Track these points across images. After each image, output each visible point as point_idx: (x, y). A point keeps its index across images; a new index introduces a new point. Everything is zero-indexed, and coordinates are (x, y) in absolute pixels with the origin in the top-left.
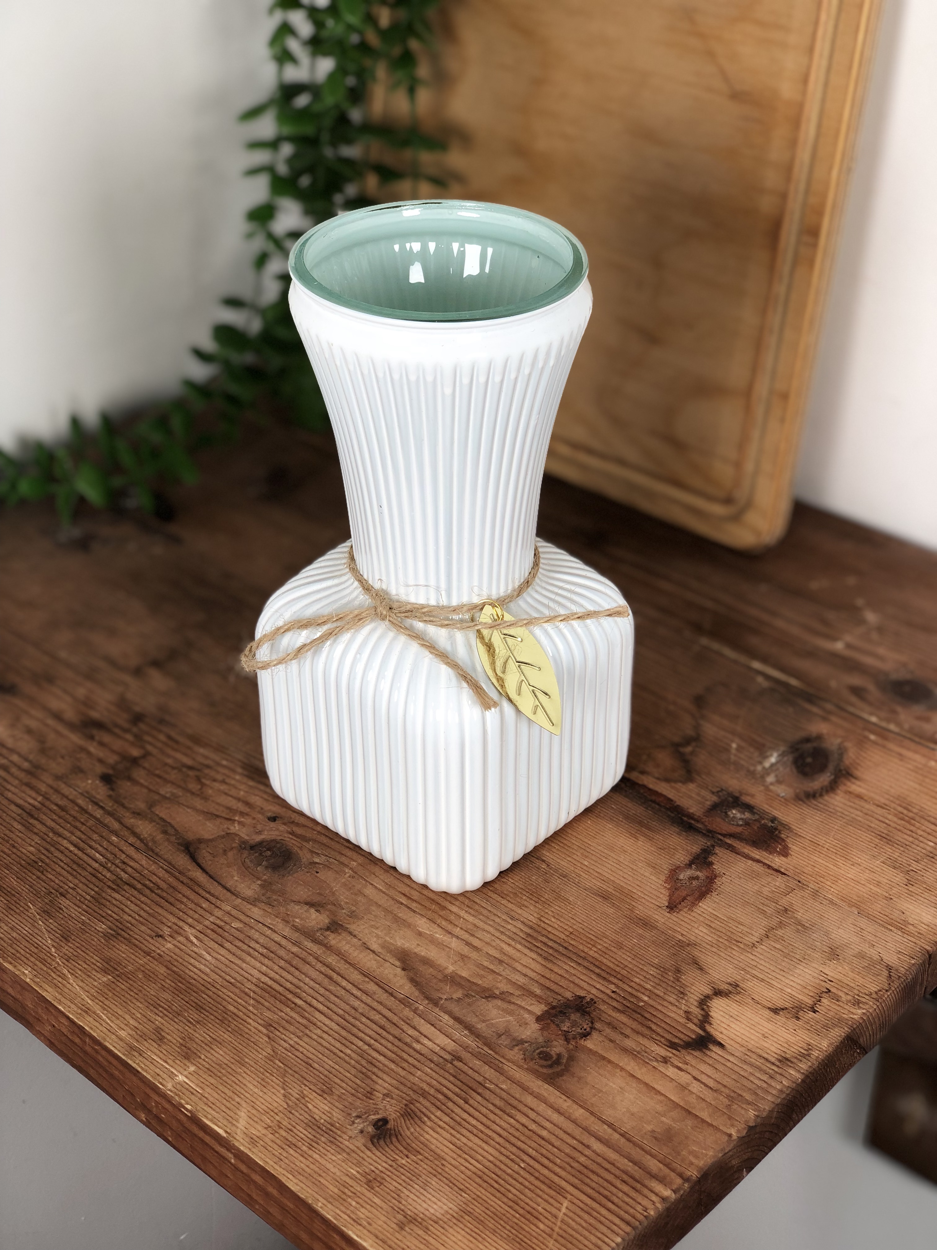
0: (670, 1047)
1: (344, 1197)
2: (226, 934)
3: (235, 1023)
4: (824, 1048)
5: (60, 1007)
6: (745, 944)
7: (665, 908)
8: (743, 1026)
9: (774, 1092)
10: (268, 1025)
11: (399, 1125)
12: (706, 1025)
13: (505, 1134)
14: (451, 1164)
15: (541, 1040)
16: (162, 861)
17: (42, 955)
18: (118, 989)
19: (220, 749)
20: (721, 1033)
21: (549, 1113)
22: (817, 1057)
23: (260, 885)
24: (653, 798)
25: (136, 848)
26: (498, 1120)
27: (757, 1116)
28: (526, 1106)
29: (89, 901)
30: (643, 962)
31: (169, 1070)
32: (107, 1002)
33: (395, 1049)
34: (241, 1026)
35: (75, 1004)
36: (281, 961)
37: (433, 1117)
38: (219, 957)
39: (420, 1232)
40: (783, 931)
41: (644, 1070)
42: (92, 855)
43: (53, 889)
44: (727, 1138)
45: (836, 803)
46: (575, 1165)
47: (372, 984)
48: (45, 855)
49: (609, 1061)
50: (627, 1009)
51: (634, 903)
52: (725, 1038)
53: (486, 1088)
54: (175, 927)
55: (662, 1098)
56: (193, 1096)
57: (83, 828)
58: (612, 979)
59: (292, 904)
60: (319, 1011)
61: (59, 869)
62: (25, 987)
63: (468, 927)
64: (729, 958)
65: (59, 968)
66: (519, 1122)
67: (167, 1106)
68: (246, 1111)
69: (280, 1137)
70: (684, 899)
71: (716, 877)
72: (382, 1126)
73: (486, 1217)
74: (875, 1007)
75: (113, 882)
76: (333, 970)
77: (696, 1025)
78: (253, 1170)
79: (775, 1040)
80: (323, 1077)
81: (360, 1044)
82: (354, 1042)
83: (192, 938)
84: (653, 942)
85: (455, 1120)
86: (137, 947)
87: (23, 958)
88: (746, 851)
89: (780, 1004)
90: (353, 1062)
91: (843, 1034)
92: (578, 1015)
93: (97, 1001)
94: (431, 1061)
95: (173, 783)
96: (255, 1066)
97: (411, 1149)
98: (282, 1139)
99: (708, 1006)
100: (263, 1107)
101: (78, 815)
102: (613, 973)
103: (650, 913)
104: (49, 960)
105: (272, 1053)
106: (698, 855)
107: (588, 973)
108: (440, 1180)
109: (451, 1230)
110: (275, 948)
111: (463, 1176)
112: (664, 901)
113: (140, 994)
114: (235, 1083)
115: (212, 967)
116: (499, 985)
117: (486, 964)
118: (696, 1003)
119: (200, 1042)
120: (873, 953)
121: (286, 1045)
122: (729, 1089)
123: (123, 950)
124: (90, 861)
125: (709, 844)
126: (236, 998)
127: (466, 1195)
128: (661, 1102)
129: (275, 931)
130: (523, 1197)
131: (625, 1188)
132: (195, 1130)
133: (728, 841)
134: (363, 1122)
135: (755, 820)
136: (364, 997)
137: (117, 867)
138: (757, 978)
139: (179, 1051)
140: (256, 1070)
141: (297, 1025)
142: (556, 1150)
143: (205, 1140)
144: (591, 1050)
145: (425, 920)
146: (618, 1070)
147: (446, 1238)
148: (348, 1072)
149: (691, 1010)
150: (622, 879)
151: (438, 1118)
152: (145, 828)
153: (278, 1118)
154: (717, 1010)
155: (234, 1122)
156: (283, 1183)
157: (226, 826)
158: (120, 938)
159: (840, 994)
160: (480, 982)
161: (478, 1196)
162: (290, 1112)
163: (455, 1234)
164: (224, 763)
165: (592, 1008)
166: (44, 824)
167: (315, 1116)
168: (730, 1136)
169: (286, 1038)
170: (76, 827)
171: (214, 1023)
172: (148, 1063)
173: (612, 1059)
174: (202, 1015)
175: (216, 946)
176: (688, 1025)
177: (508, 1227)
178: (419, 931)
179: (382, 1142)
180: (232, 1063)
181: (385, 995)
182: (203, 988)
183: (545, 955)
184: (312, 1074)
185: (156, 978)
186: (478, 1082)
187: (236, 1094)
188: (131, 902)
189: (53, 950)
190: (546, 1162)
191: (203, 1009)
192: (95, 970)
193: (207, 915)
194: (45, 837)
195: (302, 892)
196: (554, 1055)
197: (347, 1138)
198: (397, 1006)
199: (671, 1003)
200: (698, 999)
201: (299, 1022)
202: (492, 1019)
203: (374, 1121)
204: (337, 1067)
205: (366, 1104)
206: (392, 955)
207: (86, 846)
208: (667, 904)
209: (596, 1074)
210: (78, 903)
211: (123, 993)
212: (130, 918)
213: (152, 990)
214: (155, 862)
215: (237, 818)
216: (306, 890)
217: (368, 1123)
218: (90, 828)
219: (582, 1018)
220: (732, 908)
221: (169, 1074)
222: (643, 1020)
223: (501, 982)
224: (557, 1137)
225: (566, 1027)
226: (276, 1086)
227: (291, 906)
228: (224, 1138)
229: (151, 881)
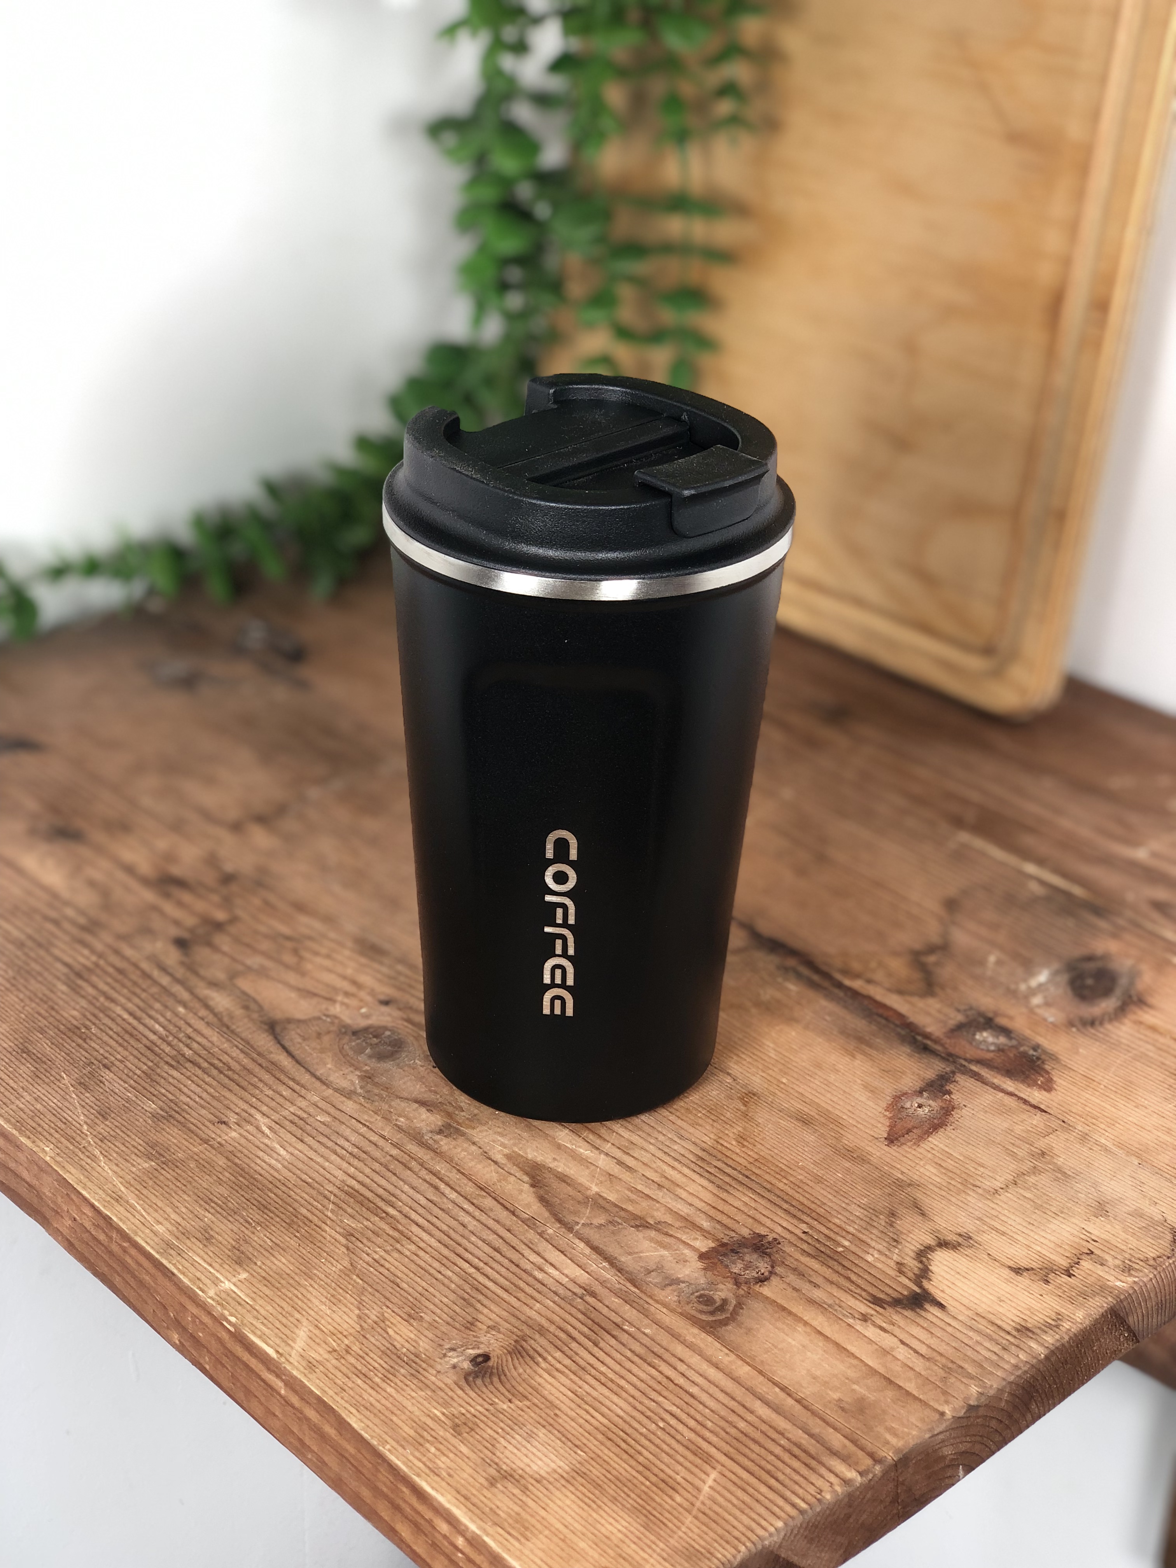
0: (873, 1303)
1: (421, 1440)
2: (308, 1127)
3: (306, 1228)
4: (1078, 1320)
5: (84, 1193)
6: (984, 1189)
7: (883, 1139)
8: (973, 1285)
9: (1006, 1367)
10: (349, 1235)
11: (504, 1364)
12: (923, 1280)
13: (642, 1386)
14: (566, 1415)
15: (702, 1281)
16: (238, 1039)
17: (69, 1131)
18: (161, 1178)
19: (329, 919)
20: (942, 1291)
21: (704, 1367)
22: (1069, 1330)
23: (359, 1076)
24: (881, 1011)
25: (208, 1023)
26: (635, 1369)
27: (981, 1394)
28: (673, 1355)
29: (139, 1076)
30: (847, 1201)
31: (213, 1275)
34: (313, 1233)
35: (104, 1190)
36: (375, 1163)
37: (550, 1358)
38: (296, 1152)
39: (516, 1491)
40: (1037, 1179)
41: (836, 1327)
42: (150, 1026)
43: (96, 1059)
44: (937, 1416)
45: (1121, 1034)
46: (733, 1431)
47: (492, 1199)
48: (90, 1021)
49: (790, 1313)
50: (820, 1254)
51: (842, 1132)
52: (948, 1298)
53: (624, 1330)
54: (244, 1114)
55: (855, 1362)
56: (240, 1307)
57: (144, 995)
58: (804, 1218)
59: (398, 1100)
60: (417, 1224)
61: (106, 1038)
62: (43, 1168)
63: (623, 1143)
64: (961, 1204)
65: (90, 1149)
66: (662, 1374)
67: (206, 1319)
68: (305, 1329)
69: (346, 1364)
70: (909, 1131)
71: (953, 1108)
72: (481, 1363)
73: (605, 1480)
74: (1151, 1276)
75: (172, 1058)
76: (441, 1180)
77: (910, 1279)
78: (308, 1403)
79: (1013, 1304)
80: (412, 1300)
81: (466, 1266)
82: (458, 1263)
83: (264, 1128)
84: (864, 1179)
85: (577, 1364)
86: (192, 1132)
87: (45, 1133)
88: (996, 1081)
89: (1024, 1263)
90: (453, 1286)
91: (1105, 1305)
92: (755, 1256)
93: (132, 1189)
94: (555, 1293)
95: (264, 954)
96: (326, 1279)
97: (517, 1393)
98: (349, 1366)
99: (928, 1259)
100: (330, 1327)
101: (140, 981)
102: (806, 1210)
103: (862, 1144)
104: (78, 1139)
105: (350, 1267)
106: (932, 1081)
107: (774, 1208)
108: (550, 1432)
109: (557, 1493)
110: (370, 1148)
111: (581, 1430)
112: (882, 1131)
113: (189, 1186)
114: (297, 1297)
115: (286, 1163)
116: (656, 1214)
117: (639, 1187)
118: (912, 1254)
119: (258, 1246)
120: (1154, 1212)
121: (369, 1259)
122: (947, 1358)
123: (174, 1134)
124: (147, 1033)
125: (948, 1069)
126: (312, 1200)
127: (582, 1454)
128: (855, 1366)
129: (371, 1129)
130: (658, 1463)
131: (796, 1464)
132: (239, 1351)
133: (974, 1068)
134: (458, 1356)
135: (1012, 1047)
136: (477, 1213)
137: (180, 1041)
138: (997, 1230)
139: (230, 1254)
140: (327, 1284)
141: (387, 1237)
142: (707, 1411)
143: (248, 1363)
144: (767, 1298)
145: (566, 1131)
146: (800, 1325)
147: (549, 1502)
148: (446, 1297)
149: (905, 1262)
150: (829, 1102)
151: (557, 1360)
152: (221, 1001)
153: (346, 1342)
154: (939, 1265)
155: (290, 1342)
156: (343, 1419)
157: (324, 1006)
158: (172, 1120)
159: (1107, 1257)
160: (630, 1208)
161: (599, 1456)
162: (364, 1337)
163: (563, 1498)
164: (332, 935)
165: (775, 1250)
166: (94, 987)
167: (395, 1343)
168: (942, 1414)
169: (370, 1251)
170: (135, 994)
171: (278, 1226)
172: (187, 1264)
173: (794, 1310)
174: (265, 1216)
175: (294, 1139)
176: (899, 1279)
177: (633, 1495)
178: (560, 1145)
179: (479, 1382)
180: (296, 1274)
181: (506, 1213)
182: (270, 1186)
183: (720, 1183)
184: (397, 1295)
185: (211, 1169)
186: (614, 1323)
187: (296, 1309)
188: (192, 1081)
189: (85, 1127)
190: (692, 1423)
191: (266, 1208)
192: (136, 1154)
193: (287, 1105)
194: (94, 1001)
195: (412, 1088)
196: (718, 1300)
197: (435, 1372)
198: (518, 1227)
199: (879, 1251)
200: (915, 1249)
201: (388, 1235)
202: (641, 1252)
203: (472, 1357)
204: (431, 1290)
205: (465, 1336)
206: (519, 1168)
207: (144, 1016)
208: (886, 1135)
209: (771, 1326)
210: (124, 1077)
211: (168, 1183)
212: (188, 1099)
213: (205, 1182)
214: (228, 1040)
215: (340, 998)
216: (418, 1086)
217: (463, 1358)
218: (152, 996)
219: (760, 1259)
220: (970, 1146)
221: (213, 1279)
222: (840, 1269)
223: (657, 1210)
224: (711, 1396)
225: (737, 1268)
226: (349, 1305)
227: (396, 1103)
228: (274, 1359)
229: (221, 1060)
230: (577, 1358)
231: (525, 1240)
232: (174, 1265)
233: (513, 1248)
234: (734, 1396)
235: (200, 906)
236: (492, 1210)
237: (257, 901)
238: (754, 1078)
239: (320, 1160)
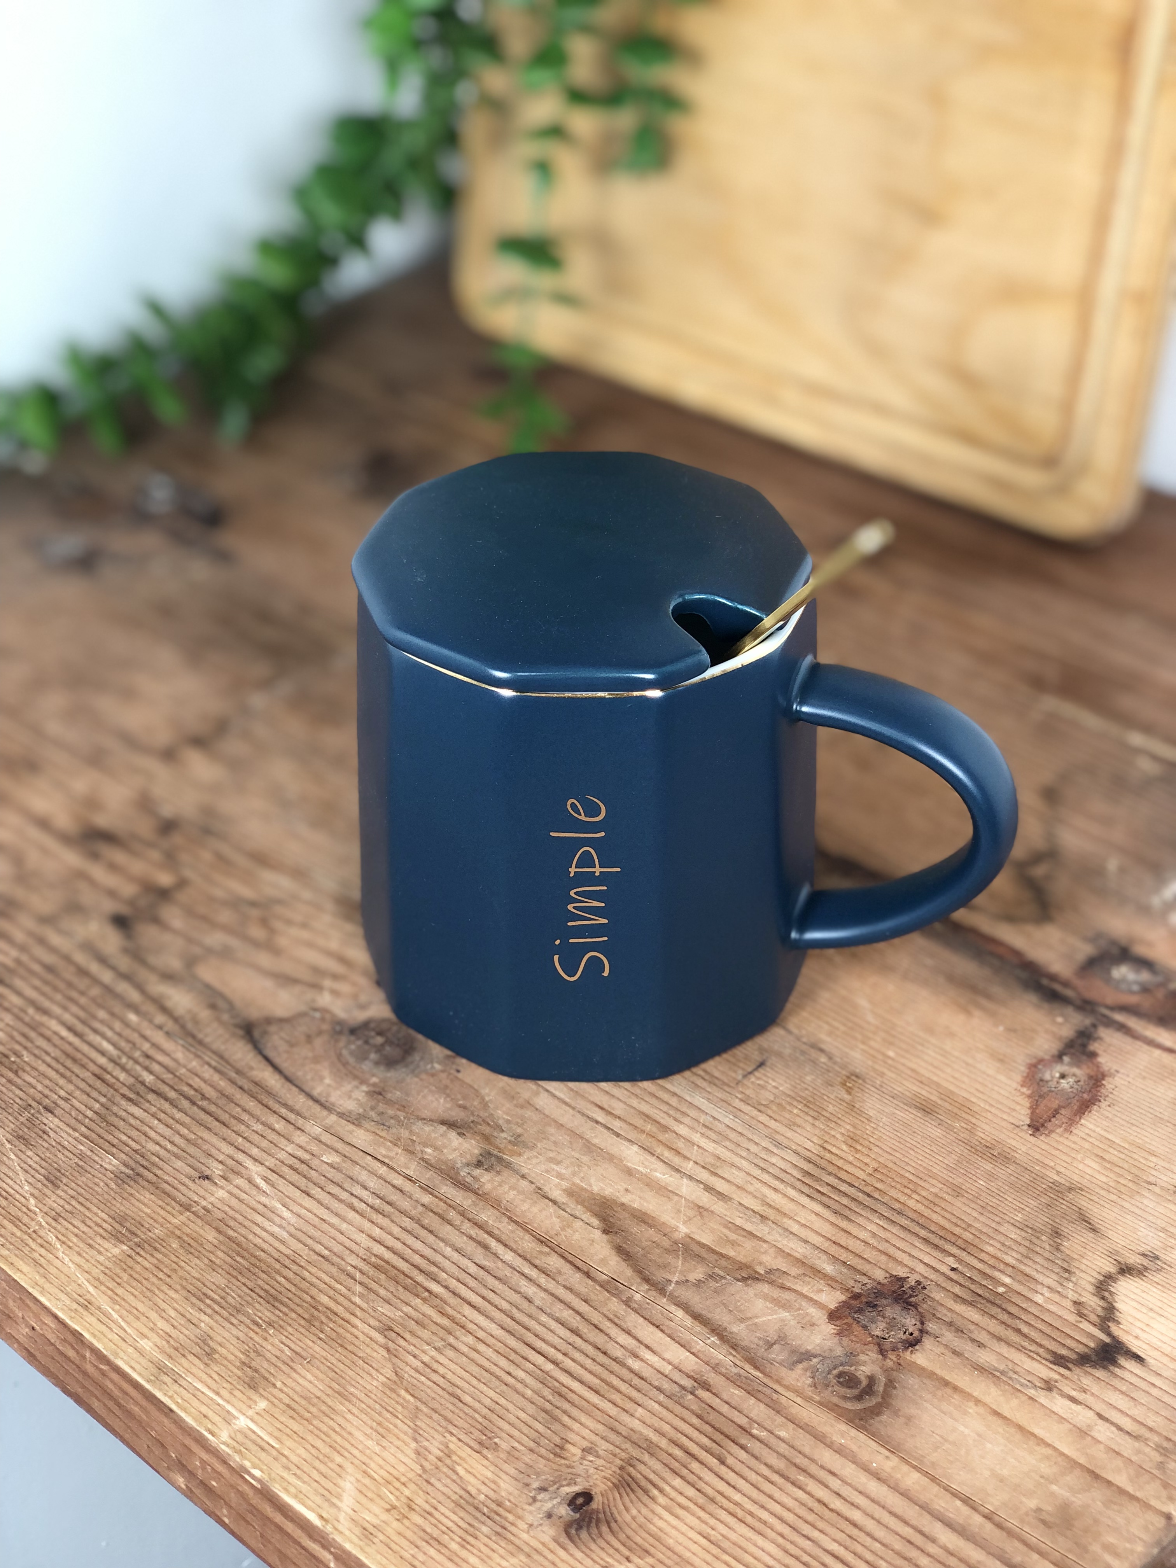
0: (1055, 1364)
2: (312, 1173)
3: (331, 1325)
5: (43, 1300)
6: (1162, 1188)
7: (1026, 1127)
10: (386, 1329)
11: (612, 1504)
12: (1110, 1324)
13: (790, 1517)
15: (839, 1351)
16: (209, 1053)
17: (12, 1210)
18: (138, 1268)
19: (299, 874)
20: (1137, 1337)
21: (862, 1479)
23: (367, 1093)
24: (991, 948)
25: (167, 1033)
26: (777, 1494)
28: (822, 1467)
29: (91, 1120)
30: (997, 1219)
31: (223, 1408)
32: (120, 1291)
33: (598, 1369)
34: (341, 1331)
35: (68, 1294)
36: (404, 1218)
37: (667, 1488)
38: (303, 1212)
41: (1014, 1402)
42: (96, 1044)
43: (34, 1099)
44: (1163, 1521)
47: (556, 1255)
48: (21, 1045)
49: (956, 1389)
50: (978, 1299)
51: (974, 1120)
52: (1145, 1346)
53: (753, 1436)
54: (230, 1162)
55: (1049, 1451)
56: (264, 1454)
57: (83, 1000)
58: (948, 1247)
59: (420, 1123)
60: (470, 1304)
61: (43, 1068)
63: (707, 1160)
64: (1138, 1211)
65: (41, 1233)
66: (812, 1496)
67: (220, 1468)
68: (352, 1479)
69: (411, 1527)
70: (1056, 1113)
71: (1104, 1076)
72: (583, 1505)
75: (129, 1088)
76: (490, 1234)
77: (1094, 1325)
80: (480, 1419)
81: (540, 1360)
82: (530, 1357)
83: (259, 1181)
84: (1012, 1185)
85: (705, 1495)
86: (169, 1196)
88: (1148, 1033)
90: (529, 1393)
92: (898, 1308)
93: (103, 1288)
94: (659, 1389)
95: (225, 928)
96: (366, 1399)
97: (634, 1546)
98: (416, 1529)
99: (1111, 1293)
100: (382, 1473)
101: (75, 980)
102: (949, 1237)
103: (1003, 1136)
104: (25, 1219)
105: (394, 1378)
106: (1071, 1041)
107: (909, 1237)
110: (395, 1197)
112: (1023, 1116)
113: (174, 1276)
114: (334, 1431)
115: (293, 1230)
116: (766, 1259)
117: (739, 1222)
118: (1091, 1288)
119: (274, 1360)
121: (417, 1363)
122: (1158, 1433)
123: (146, 1201)
124: (94, 1055)
125: (1088, 1021)
126: (333, 1283)
128: (1048, 1458)
129: (392, 1168)
132: (269, 1510)
133: (1119, 1017)
134: (551, 1499)
135: (1159, 984)
136: (543, 1280)
137: (136, 1062)
140: (369, 1407)
141: (434, 1328)
142: (878, 1545)
143: (285, 1527)
144: (923, 1369)
145: (635, 1148)
146: (971, 1404)
148: (523, 1410)
149: (1083, 1299)
150: (951, 1079)
151: (676, 1490)
152: (181, 1000)
153: (406, 1492)
154: (1126, 1300)
155: (335, 1500)
157: (309, 997)
158: (140, 1180)
160: (732, 1253)
162: (428, 1482)
164: (307, 895)
165: (920, 1297)
166: (19, 993)
167: (470, 1488)
168: (1168, 1517)
169: (417, 1352)
170: (71, 999)
171: (296, 1326)
172: (187, 1396)
173: (960, 1384)
174: (277, 1312)
175: (298, 1193)
176: (1081, 1326)
178: (628, 1168)
179: (584, 1534)
180: (328, 1395)
181: (578, 1275)
182: (278, 1266)
183: (836, 1207)
184: (461, 1414)
185: (200, 1249)
186: (740, 1427)
187: (335, 1450)
188: (159, 1120)
189: (32, 1201)
191: (277, 1300)
192: (101, 1236)
193: (283, 1142)
194: (22, 1015)
195: (435, 1104)
196: (862, 1378)
197: (526, 1527)
198: (598, 1295)
199: (1049, 1287)
200: (1093, 1280)
201: (436, 1323)
202: (757, 1317)
203: (570, 1497)
204: (502, 1401)
205: (555, 1467)
206: (584, 1206)
207: (87, 1030)
208: (1028, 1121)
209: (935, 1411)
210: (73, 1122)
211: (147, 1275)
212: (157, 1148)
213: (194, 1268)
214: (197, 1056)
215: (327, 983)
216: (442, 1101)
217: (559, 1500)
218: (94, 1000)
219: (904, 1313)
220: (1134, 1128)
221: (224, 1414)
222: (1005, 1317)
223: (765, 1252)
224: (879, 1522)
225: (878, 1329)
226: (402, 1435)
227: (418, 1127)
228: (317, 1527)
229: (190, 1086)
230: (700, 1485)
231: (607, 1313)
232: (171, 1397)
233: (596, 1326)
234: (907, 1517)
235: (138, 867)
236: (560, 1273)
237: (207, 856)
238: (853, 1053)
239: (335, 1220)
